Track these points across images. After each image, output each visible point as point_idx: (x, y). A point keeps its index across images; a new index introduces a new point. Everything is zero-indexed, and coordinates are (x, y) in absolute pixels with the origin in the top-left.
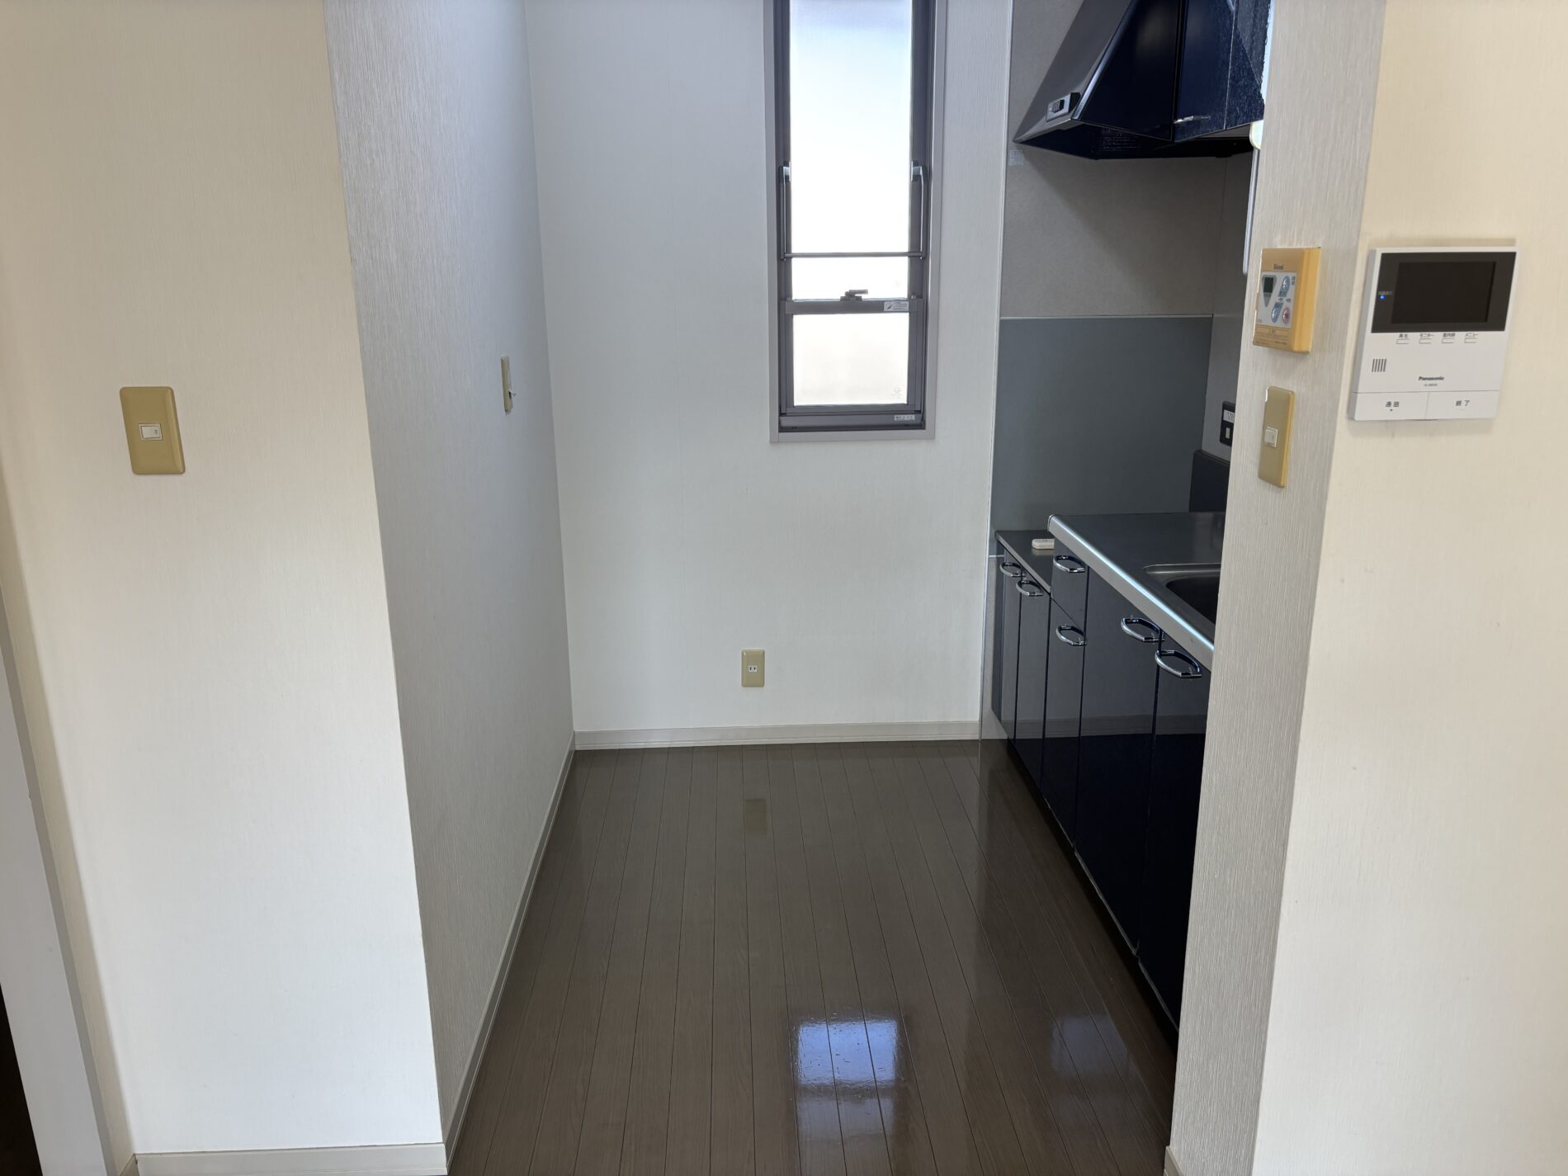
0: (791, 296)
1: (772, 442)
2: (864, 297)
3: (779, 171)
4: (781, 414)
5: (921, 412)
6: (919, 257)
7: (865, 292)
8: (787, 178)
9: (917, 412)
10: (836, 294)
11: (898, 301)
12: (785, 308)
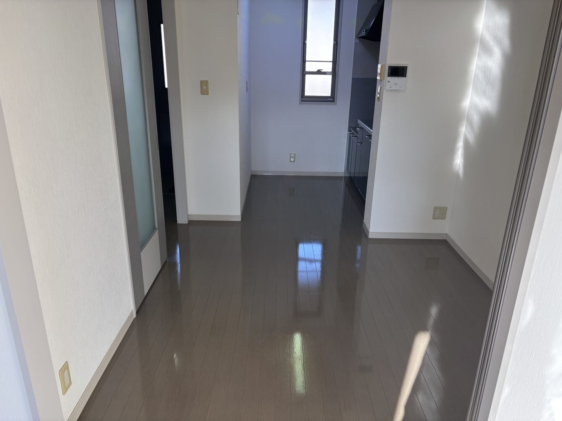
0: (305, 70)
1: (300, 104)
2: (322, 71)
3: (304, 42)
4: (302, 97)
5: (334, 98)
6: (335, 62)
7: (322, 70)
8: (306, 43)
9: (333, 98)
10: (315, 70)
11: (330, 72)
12: (304, 73)
